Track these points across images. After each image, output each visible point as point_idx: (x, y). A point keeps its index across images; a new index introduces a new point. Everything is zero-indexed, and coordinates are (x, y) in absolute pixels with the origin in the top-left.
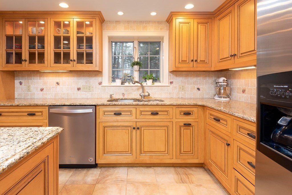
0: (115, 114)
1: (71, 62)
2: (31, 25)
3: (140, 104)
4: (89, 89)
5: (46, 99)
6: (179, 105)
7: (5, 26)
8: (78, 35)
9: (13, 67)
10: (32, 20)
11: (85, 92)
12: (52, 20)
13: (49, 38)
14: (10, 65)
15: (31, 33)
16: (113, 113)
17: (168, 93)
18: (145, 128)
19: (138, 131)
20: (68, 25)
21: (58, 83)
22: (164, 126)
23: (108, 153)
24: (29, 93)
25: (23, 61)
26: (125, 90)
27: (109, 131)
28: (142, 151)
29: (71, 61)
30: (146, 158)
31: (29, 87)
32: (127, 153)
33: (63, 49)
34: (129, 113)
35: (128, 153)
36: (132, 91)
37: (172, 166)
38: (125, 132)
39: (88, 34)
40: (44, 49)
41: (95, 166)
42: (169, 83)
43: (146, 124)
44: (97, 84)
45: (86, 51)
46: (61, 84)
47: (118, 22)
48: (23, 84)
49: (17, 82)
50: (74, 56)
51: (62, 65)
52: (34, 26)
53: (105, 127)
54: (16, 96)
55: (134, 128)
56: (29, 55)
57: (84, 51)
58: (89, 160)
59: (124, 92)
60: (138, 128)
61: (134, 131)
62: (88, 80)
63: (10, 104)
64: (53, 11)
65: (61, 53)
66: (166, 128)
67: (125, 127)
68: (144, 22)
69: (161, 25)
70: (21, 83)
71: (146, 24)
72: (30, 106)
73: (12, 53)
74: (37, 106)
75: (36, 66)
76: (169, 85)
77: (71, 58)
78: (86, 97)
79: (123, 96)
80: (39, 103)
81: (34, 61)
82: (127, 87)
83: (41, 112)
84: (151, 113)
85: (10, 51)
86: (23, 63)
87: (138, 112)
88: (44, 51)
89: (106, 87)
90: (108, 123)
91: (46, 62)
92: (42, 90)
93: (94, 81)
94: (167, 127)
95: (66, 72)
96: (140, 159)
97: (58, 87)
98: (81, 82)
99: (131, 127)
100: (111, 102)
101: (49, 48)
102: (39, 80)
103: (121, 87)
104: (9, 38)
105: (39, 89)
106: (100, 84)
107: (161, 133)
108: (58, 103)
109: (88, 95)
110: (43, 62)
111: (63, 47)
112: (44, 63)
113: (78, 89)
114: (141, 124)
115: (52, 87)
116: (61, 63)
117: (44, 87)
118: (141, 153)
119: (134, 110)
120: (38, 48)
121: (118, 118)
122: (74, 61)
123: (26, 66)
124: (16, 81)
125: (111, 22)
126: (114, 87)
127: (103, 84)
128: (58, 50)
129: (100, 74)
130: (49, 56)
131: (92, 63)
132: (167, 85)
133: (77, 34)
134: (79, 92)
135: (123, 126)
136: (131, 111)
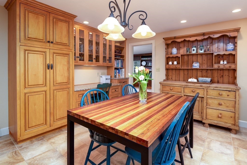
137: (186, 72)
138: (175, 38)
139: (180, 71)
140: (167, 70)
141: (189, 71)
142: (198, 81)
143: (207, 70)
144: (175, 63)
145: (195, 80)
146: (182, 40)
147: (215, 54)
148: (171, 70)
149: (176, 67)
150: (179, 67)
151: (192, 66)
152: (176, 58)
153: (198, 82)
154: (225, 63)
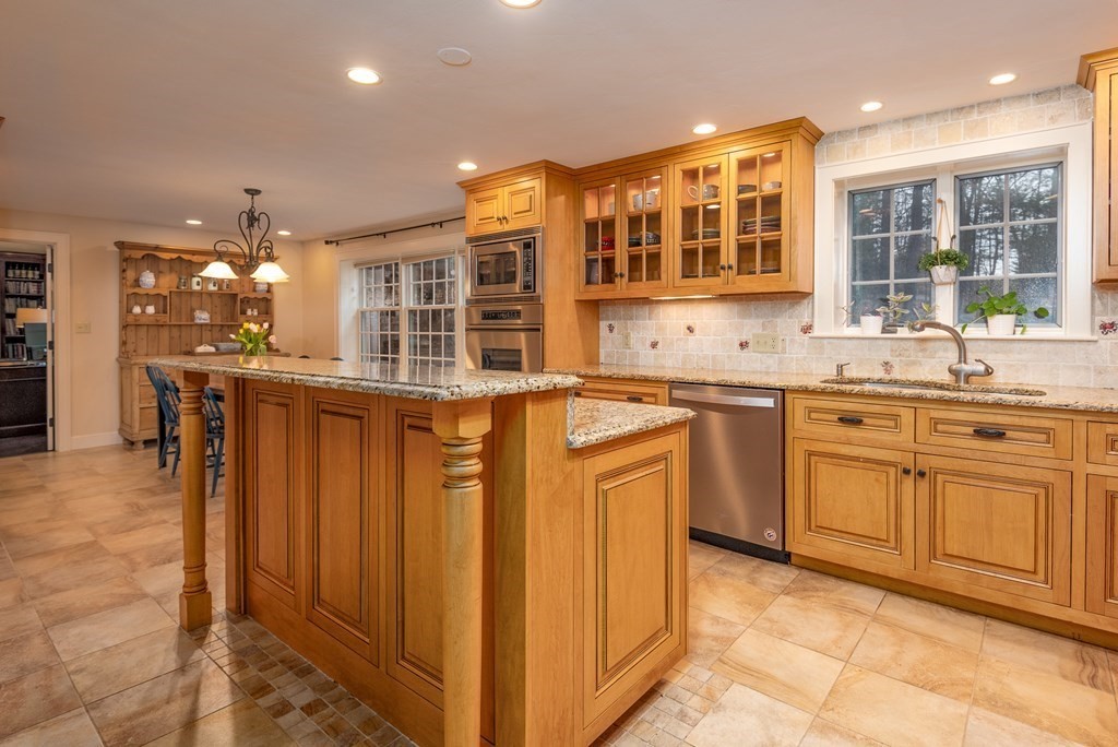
0: (841, 420)
1: (722, 272)
2: (632, 187)
3: (929, 396)
4: (771, 345)
5: (663, 367)
6: (1100, 412)
7: (583, 201)
8: (742, 196)
9: (599, 291)
10: (635, 176)
11: (760, 355)
12: (678, 168)
13: (671, 215)
14: (592, 288)
15: (632, 209)
16: (835, 417)
17: (1087, 368)
18: (949, 478)
19: (924, 485)
20: (717, 170)
21: (690, 329)
22: (1032, 484)
23: (821, 530)
24: (628, 351)
25: (616, 276)
26: (892, 350)
27: (823, 469)
28: (939, 552)
29: (723, 268)
30: (951, 577)
31: (627, 337)
32: (883, 543)
33: (704, 237)
34: (892, 423)
35: (887, 544)
36: (920, 354)
37: (1074, 639)
38: (877, 480)
39: (768, 188)
40: (660, 243)
41: (782, 557)
42: (1097, 328)
43: (956, 464)
44: (797, 329)
45: (762, 238)
46: (696, 331)
47: (868, 128)
48: (615, 330)
49: (603, 325)
50: (729, 255)
51: (701, 281)
52: (639, 186)
53: (811, 454)
54: (602, 360)
55: (907, 472)
56: (629, 259)
57: (756, 238)
58: (766, 534)
59: (888, 358)
60: (922, 474)
61: (909, 483)
62: (770, 319)
63: (595, 374)
64: (680, 147)
65: (697, 249)
66: (1042, 491)
67: (877, 464)
68: (972, 107)
69: (1053, 104)
70: (611, 328)
71: (980, 113)
72: (632, 379)
73: (597, 260)
74: (645, 380)
75: (642, 288)
76: (1095, 338)
77: (723, 262)
78: (764, 370)
79: (888, 372)
80: (650, 373)
81: (638, 274)
82: (902, 343)
83: (654, 395)
84: (975, 431)
85: (592, 255)
86: (617, 280)
87: (923, 424)
88: (660, 248)
89: (825, 341)
90: (821, 444)
91: (663, 276)
92: (654, 345)
93: (787, 323)
94: (1047, 489)
95: (710, 299)
96: (931, 574)
97: (691, 338)
98: (751, 325)
99: (896, 467)
100: (828, 385)
101: (671, 240)
102: (648, 321)
103: (881, 342)
104: (591, 226)
105: (648, 343)
106: (807, 329)
107: (1017, 508)
108: (690, 377)
109: (771, 362)
110: (656, 276)
111: (704, 232)
112: (660, 278)
113: (741, 345)
114: (936, 462)
115: (678, 340)
116: (697, 276)
117: (659, 338)
118: (933, 554)
119: (907, 415)
120: (647, 244)
121: (853, 433)
122: (730, 267)
123: (622, 287)
124: (601, 323)
125: (843, 134)
126: (855, 342)
127: (816, 332)
128: (690, 244)
129: (806, 301)
130: (671, 260)
131: (779, 271)
132: (1087, 336)
133: (739, 192)
134: (745, 353)
135: (867, 460)
136: (895, 417)
137: (175, 332)
138: (157, 248)
139: (161, 329)
140: (124, 327)
141: (183, 329)
142: (217, 349)
143: (222, 326)
144: (151, 310)
145: (213, 349)
146: (175, 256)
147: (240, 296)
148: (145, 328)
149: (157, 321)
150: (165, 319)
151: (193, 319)
152: (155, 298)
153: (218, 352)
154: (256, 313)
